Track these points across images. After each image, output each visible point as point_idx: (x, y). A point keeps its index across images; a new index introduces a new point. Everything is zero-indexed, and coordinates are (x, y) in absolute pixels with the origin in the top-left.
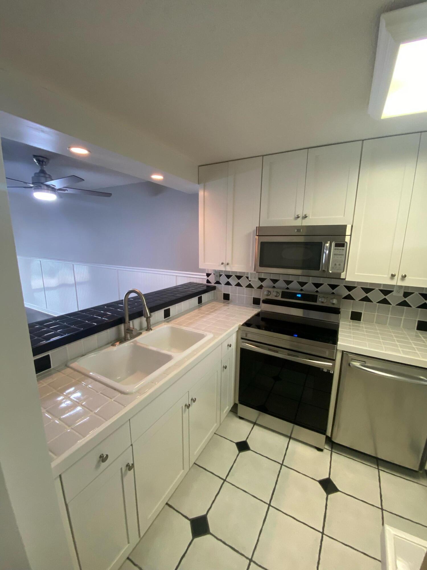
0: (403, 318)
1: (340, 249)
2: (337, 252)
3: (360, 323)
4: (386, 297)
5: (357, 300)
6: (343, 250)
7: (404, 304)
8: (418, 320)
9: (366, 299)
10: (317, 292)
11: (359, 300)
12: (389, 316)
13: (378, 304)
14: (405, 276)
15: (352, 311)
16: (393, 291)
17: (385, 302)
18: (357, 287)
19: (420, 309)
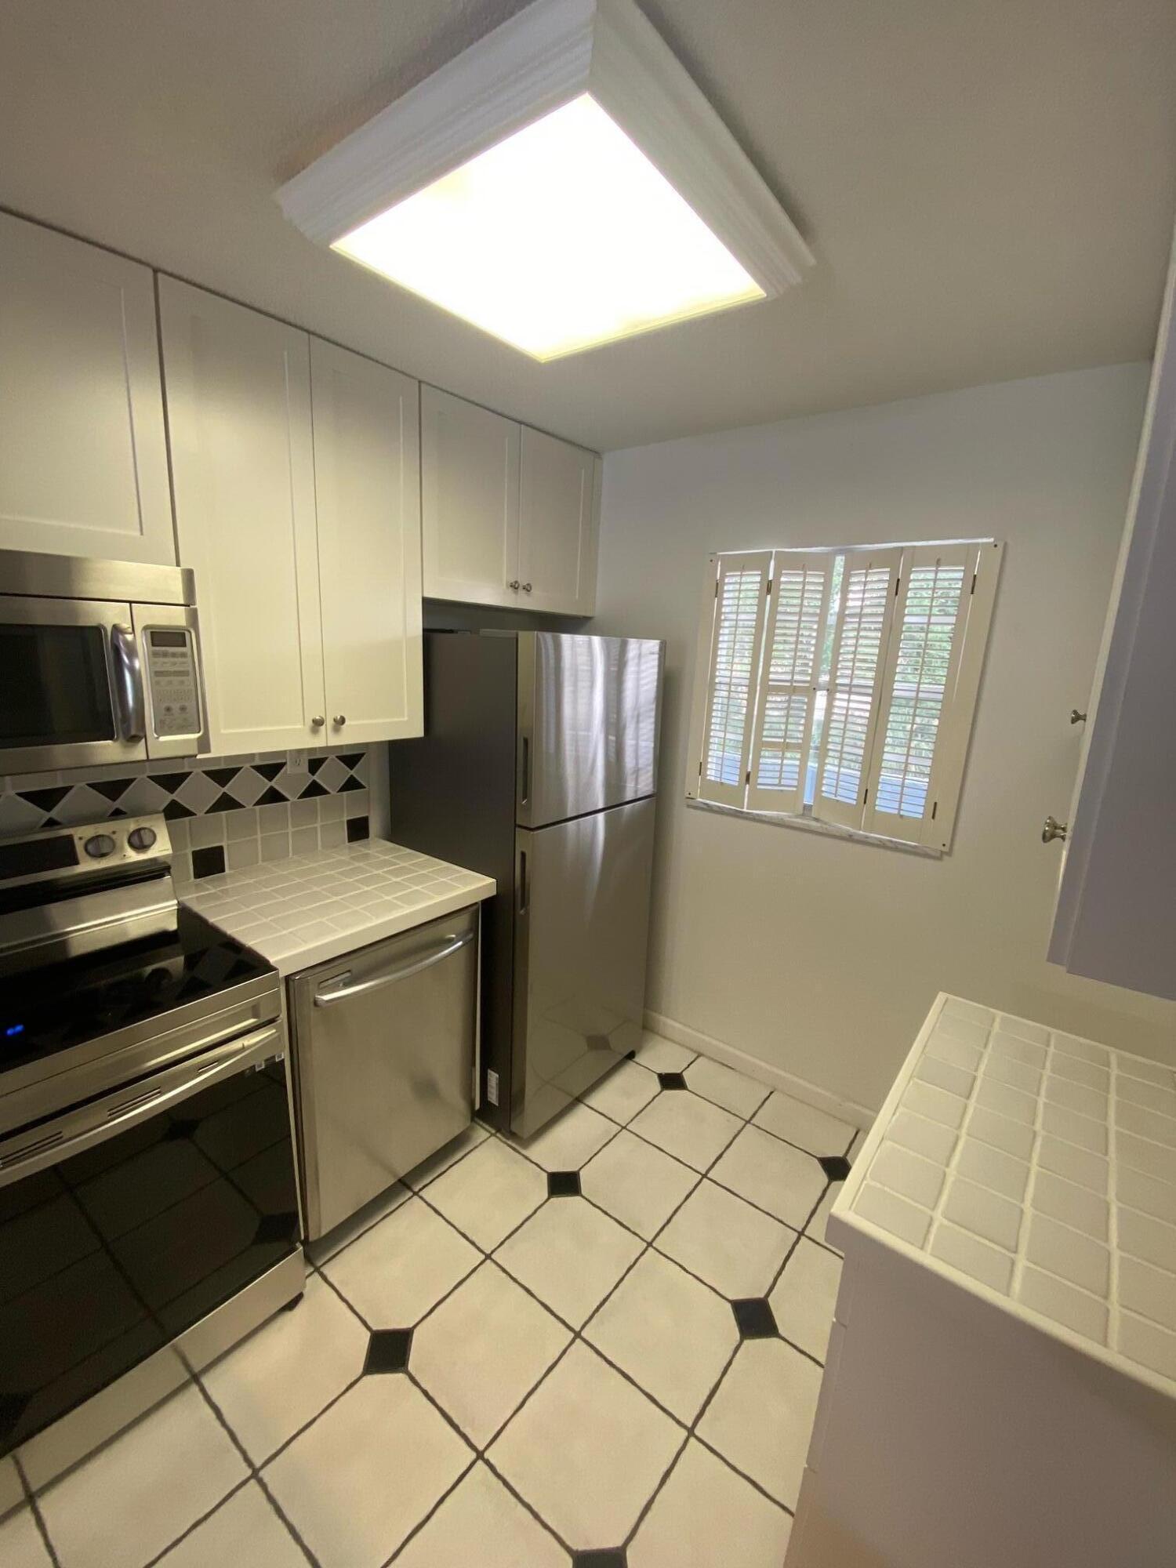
0: (318, 825)
1: (174, 655)
2: (167, 664)
3: (224, 878)
4: (273, 783)
5: (201, 814)
6: (184, 655)
7: (314, 790)
8: (345, 819)
9: (226, 803)
10: (51, 823)
11: (208, 812)
12: (291, 830)
13: (257, 807)
14: (343, 720)
15: (194, 853)
16: (285, 764)
17: (273, 796)
18: (191, 773)
19: (345, 793)
